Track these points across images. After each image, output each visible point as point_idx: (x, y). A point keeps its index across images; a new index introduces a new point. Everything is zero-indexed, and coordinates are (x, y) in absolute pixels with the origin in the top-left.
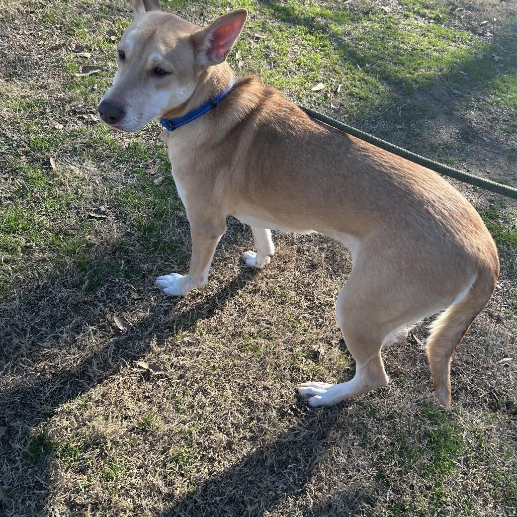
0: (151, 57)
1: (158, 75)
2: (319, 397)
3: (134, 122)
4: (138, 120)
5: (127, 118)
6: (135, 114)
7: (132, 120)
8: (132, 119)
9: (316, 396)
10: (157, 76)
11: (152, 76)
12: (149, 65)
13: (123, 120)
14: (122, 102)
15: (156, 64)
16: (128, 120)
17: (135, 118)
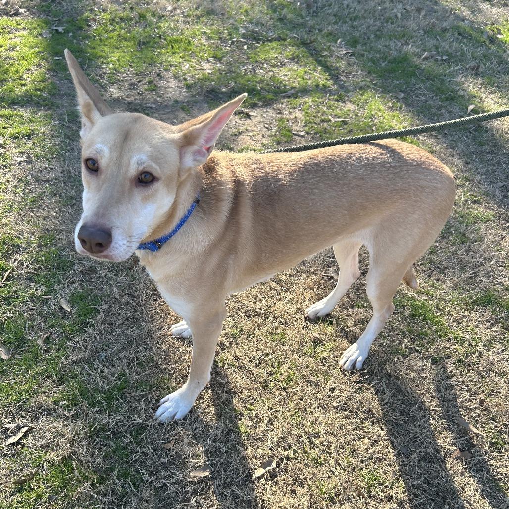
0: (134, 160)
1: (144, 184)
2: (360, 359)
3: (125, 247)
4: (128, 244)
5: (116, 243)
6: (124, 237)
7: (121, 245)
8: (121, 243)
9: (358, 360)
10: (143, 186)
11: (136, 187)
12: (133, 170)
13: (112, 246)
14: (108, 223)
15: (141, 168)
16: (117, 245)
17: (125, 242)
